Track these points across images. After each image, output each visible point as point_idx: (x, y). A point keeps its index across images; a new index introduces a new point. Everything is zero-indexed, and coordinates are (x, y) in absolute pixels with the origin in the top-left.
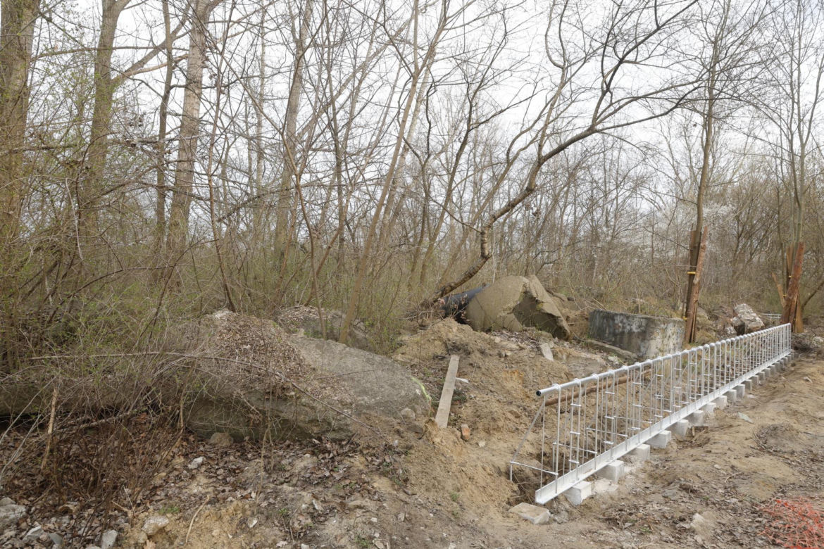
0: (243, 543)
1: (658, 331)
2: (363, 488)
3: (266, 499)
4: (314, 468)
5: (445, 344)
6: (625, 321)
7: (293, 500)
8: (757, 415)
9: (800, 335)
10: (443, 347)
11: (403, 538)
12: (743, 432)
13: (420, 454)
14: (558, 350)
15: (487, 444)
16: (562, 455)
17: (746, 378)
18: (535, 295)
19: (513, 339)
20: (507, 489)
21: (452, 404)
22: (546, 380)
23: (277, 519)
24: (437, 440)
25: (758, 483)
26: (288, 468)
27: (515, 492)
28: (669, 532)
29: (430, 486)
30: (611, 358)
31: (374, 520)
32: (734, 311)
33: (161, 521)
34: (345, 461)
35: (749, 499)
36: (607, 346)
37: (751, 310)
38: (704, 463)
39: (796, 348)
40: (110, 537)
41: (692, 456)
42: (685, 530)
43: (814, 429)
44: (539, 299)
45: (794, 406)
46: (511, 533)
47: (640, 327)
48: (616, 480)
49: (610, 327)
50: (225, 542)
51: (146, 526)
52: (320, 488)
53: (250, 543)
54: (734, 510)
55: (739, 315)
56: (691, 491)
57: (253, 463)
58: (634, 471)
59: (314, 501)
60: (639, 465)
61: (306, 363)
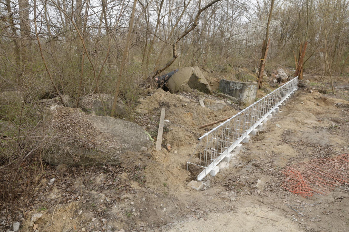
0: (77, 222)
1: (247, 88)
2: (127, 189)
3: (85, 199)
4: (105, 181)
5: (159, 103)
6: (234, 85)
7: (97, 198)
8: (283, 123)
9: (301, 80)
10: (158, 105)
11: (145, 209)
12: (277, 133)
13: (150, 168)
14: (206, 101)
15: (178, 152)
16: (208, 153)
17: (279, 104)
18: (197, 76)
19: (188, 96)
20: (187, 174)
21: (163, 134)
22: (202, 116)
23: (91, 208)
24: (157, 158)
25: (281, 159)
26: (93, 181)
27: (189, 175)
28: (248, 190)
29: (155, 182)
30: (228, 101)
31: (132, 203)
32: (277, 72)
33: (39, 215)
34: (118, 176)
35: (277, 168)
36: (227, 96)
37: (284, 71)
38: (262, 151)
39: (299, 86)
40: (17, 226)
41: (258, 147)
42: (254, 188)
43: (303, 129)
44: (199, 77)
45: (297, 118)
46: (188, 198)
47: (240, 87)
48: (229, 162)
49: (228, 87)
50: (69, 222)
51: (32, 219)
52: (108, 191)
53: (80, 221)
54: (272, 174)
55: (279, 74)
56: (257, 166)
57: (78, 180)
58: (235, 156)
59: (106, 198)
60: (237, 153)
61: (97, 130)
